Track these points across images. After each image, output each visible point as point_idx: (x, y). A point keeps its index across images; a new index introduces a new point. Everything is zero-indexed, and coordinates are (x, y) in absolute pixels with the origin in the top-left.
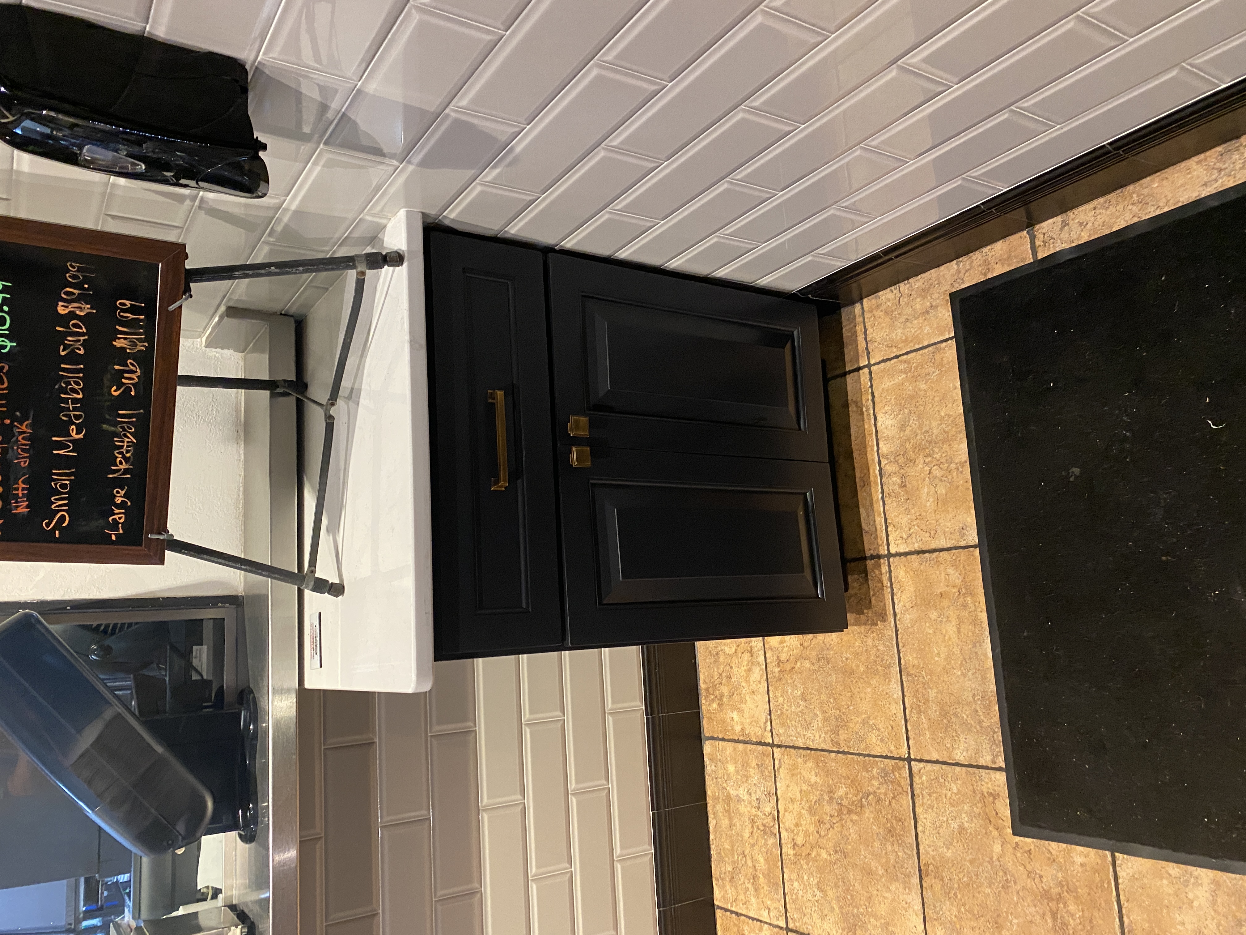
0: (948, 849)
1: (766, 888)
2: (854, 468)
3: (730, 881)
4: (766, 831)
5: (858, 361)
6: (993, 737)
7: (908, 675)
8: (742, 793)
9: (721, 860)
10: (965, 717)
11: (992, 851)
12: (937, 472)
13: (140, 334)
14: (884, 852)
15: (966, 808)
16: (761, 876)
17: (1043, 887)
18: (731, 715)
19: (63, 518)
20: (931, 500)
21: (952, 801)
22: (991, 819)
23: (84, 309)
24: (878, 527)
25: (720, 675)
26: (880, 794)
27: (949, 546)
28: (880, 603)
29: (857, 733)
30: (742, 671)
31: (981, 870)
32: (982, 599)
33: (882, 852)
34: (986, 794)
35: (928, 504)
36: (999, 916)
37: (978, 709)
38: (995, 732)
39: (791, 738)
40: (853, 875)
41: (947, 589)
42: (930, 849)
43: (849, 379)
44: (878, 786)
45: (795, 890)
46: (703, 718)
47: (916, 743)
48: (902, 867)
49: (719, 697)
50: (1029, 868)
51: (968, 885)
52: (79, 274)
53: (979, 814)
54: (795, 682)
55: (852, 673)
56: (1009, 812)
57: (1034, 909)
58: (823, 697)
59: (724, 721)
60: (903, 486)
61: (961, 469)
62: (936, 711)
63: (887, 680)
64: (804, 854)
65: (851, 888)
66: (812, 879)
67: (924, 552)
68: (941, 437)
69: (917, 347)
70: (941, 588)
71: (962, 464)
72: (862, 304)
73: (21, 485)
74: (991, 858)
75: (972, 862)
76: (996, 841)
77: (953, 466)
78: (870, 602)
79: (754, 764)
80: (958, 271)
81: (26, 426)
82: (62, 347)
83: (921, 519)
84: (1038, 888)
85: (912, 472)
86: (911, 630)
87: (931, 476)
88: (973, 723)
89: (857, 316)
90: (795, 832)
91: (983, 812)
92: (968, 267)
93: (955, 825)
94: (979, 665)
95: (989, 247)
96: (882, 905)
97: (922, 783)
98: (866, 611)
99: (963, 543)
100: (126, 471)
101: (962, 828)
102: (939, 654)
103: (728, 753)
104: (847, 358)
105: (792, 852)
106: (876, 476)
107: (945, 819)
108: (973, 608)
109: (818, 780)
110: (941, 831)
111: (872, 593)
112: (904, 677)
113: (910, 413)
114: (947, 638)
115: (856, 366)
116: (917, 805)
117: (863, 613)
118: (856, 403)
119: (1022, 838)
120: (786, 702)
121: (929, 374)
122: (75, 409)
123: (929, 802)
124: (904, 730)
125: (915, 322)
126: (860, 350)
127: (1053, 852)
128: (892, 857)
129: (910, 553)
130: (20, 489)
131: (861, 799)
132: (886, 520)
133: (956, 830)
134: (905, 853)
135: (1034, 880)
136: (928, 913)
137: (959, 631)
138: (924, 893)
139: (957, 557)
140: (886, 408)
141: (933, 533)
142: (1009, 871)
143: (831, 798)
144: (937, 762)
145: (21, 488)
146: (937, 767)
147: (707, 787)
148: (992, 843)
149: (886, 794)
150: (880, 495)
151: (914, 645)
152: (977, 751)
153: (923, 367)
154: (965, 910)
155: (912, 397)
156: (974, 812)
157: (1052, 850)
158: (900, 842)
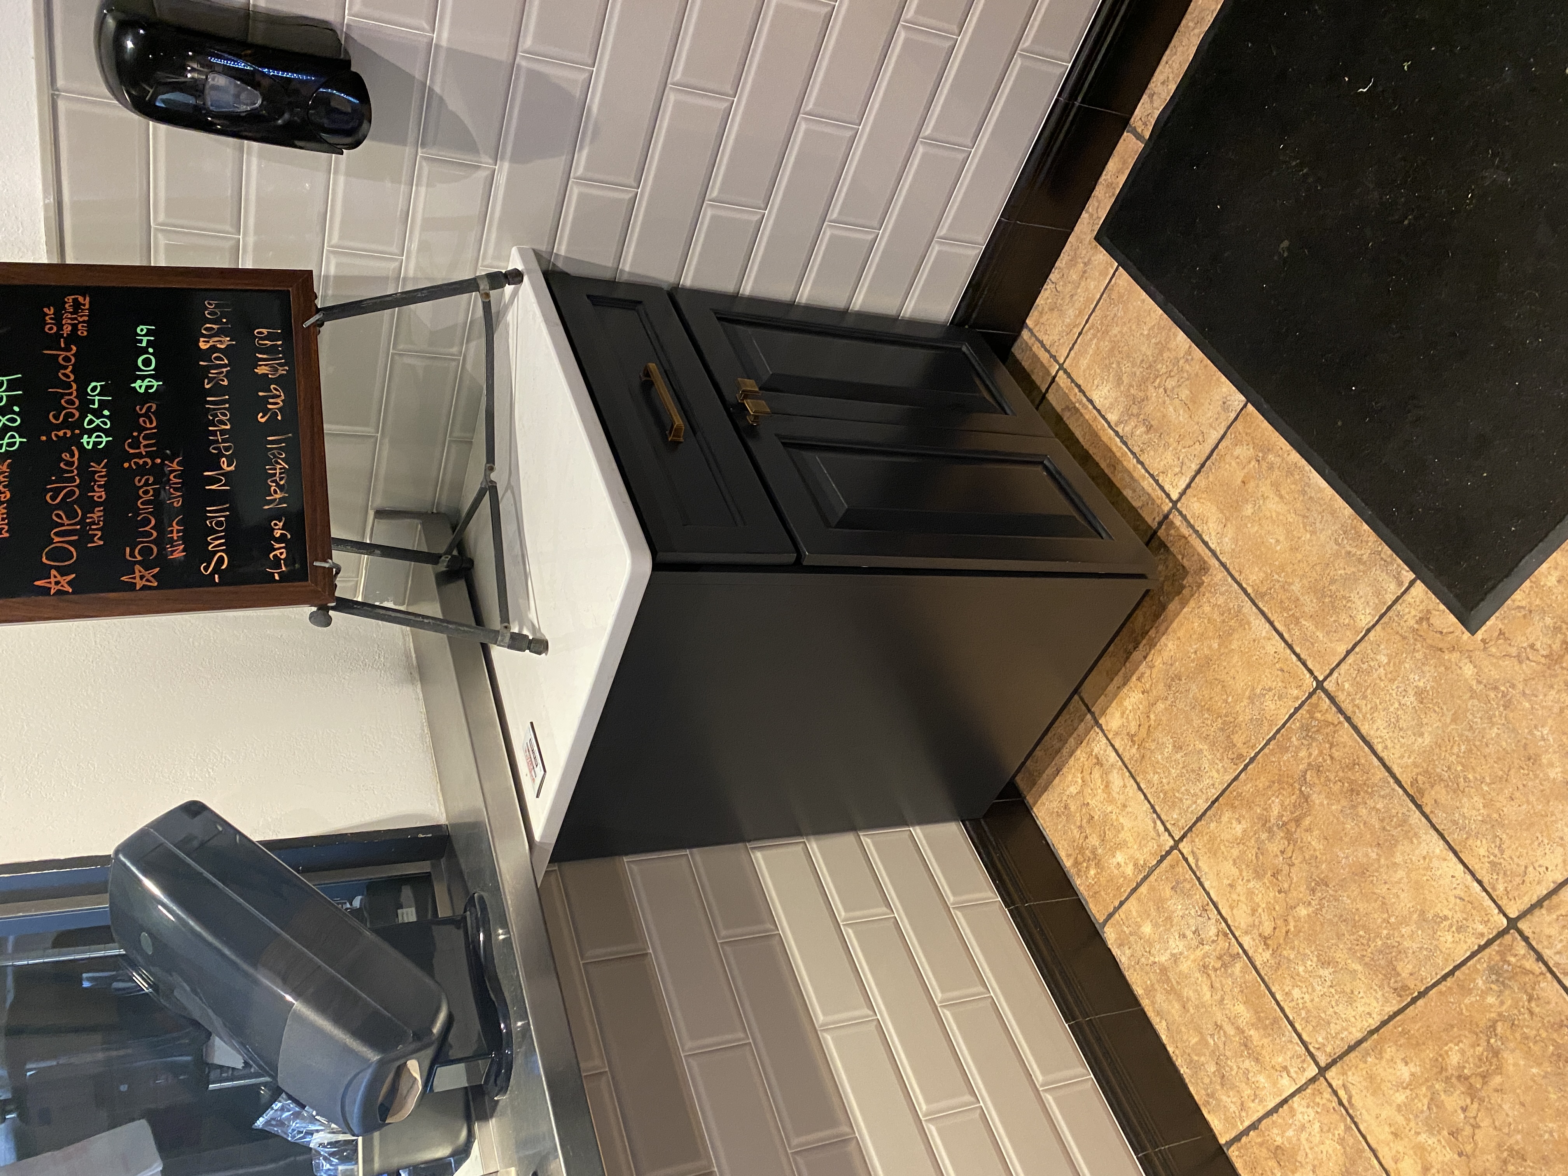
0: (1422, 735)
1: (1266, 1041)
2: (1097, 464)
3: (1222, 1085)
4: (1226, 960)
5: (1048, 372)
6: (1382, 559)
7: (1263, 595)
8: (1176, 945)
9: (1197, 1067)
10: (1342, 572)
11: (1466, 680)
12: (1171, 383)
13: (280, 359)
14: (1362, 825)
15: (1407, 666)
16: (1252, 1032)
17: (1543, 656)
18: (1114, 861)
19: (221, 560)
20: (1181, 412)
21: (1389, 676)
22: (1441, 646)
23: (224, 342)
24: (1150, 491)
25: (1081, 827)
26: (1315, 759)
27: (1222, 432)
28: (1193, 559)
29: (1251, 719)
30: (1101, 795)
31: (1470, 717)
32: (1282, 442)
33: (1359, 827)
34: (1416, 626)
35: (1181, 418)
36: (1525, 746)
37: (1349, 548)
38: (1380, 553)
39: (1190, 810)
40: (1348, 897)
41: (1246, 471)
42: (1405, 759)
43: (1050, 397)
44: (1307, 754)
45: (1300, 1001)
46: (1087, 903)
47: (1315, 658)
48: (1391, 818)
49: (1092, 857)
50: (1514, 651)
51: (1471, 750)
52: (216, 310)
53: (1425, 657)
54: (1160, 741)
55: (1208, 660)
56: (1452, 616)
57: (1553, 692)
58: (1197, 722)
59: (1111, 880)
60: (1149, 428)
61: (1190, 358)
62: (1311, 601)
63: (1246, 626)
64: (1281, 941)
65: (1357, 918)
66: (1309, 963)
67: (1203, 465)
68: (1157, 351)
69: (1092, 306)
70: (1240, 475)
71: (1189, 352)
72: (1027, 327)
73: (176, 527)
74: (1471, 689)
75: (1454, 720)
76: (1461, 665)
77: (1181, 362)
78: (1183, 567)
79: (1168, 892)
80: (1091, 216)
81: (178, 464)
82: (206, 381)
83: (1182, 439)
84: (1538, 663)
85: (1149, 408)
86: (1237, 550)
87: (1168, 392)
88: (1353, 569)
89: (1028, 341)
90: (1257, 923)
91: (1427, 648)
92: (1096, 204)
93: (1410, 700)
94: (1321, 506)
95: (1104, 173)
96: (1402, 896)
97: (1349, 694)
98: (1185, 582)
99: (1233, 415)
100: (282, 500)
101: (1420, 694)
102: (1278, 541)
103: (1134, 913)
104: (1038, 382)
105: (1267, 955)
106: (1121, 448)
107: (1396, 705)
108: (1278, 460)
109: (1244, 824)
110: (1402, 724)
111: (1180, 557)
112: (1261, 605)
113: (1118, 363)
114: (1274, 516)
115: (1050, 379)
116: (1359, 725)
117: (1183, 587)
118: (1067, 408)
119: (1484, 628)
120: (1162, 775)
121: (1115, 315)
122: (224, 441)
123: (1369, 706)
124: (1294, 658)
125: (1079, 290)
126: (1045, 362)
127: (1523, 603)
128: (1374, 821)
129: (1193, 479)
130: (175, 532)
131: (1300, 790)
132: (1152, 476)
133: (1415, 704)
134: (1383, 797)
135: (1528, 659)
136: (1454, 840)
137: (1281, 497)
138: (1434, 821)
139: (1235, 433)
140: (1096, 382)
141: (1200, 438)
142: (1498, 680)
143: (1270, 830)
144: (1348, 653)
145: (175, 530)
146: (1351, 659)
147: (1134, 987)
148: (1459, 671)
149: (1321, 753)
150: (1135, 460)
151: (1249, 560)
152: (1378, 593)
153: (1106, 317)
154: (1489, 785)
155: (1112, 350)
156: (1418, 660)
157: (1519, 604)
158: (1370, 790)
